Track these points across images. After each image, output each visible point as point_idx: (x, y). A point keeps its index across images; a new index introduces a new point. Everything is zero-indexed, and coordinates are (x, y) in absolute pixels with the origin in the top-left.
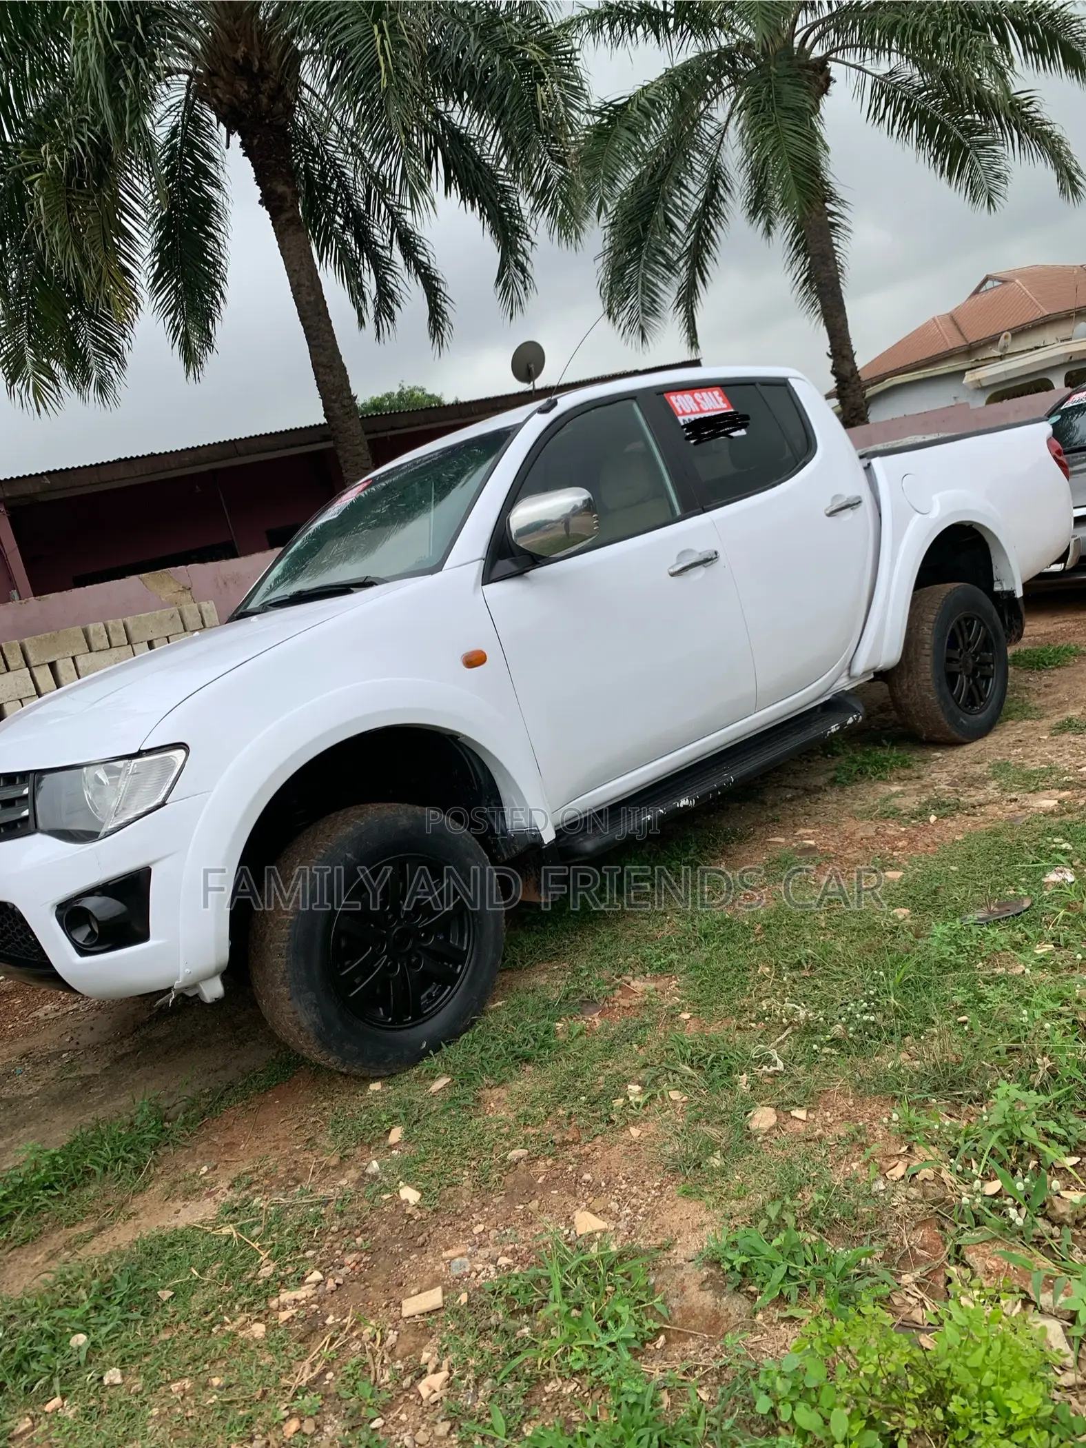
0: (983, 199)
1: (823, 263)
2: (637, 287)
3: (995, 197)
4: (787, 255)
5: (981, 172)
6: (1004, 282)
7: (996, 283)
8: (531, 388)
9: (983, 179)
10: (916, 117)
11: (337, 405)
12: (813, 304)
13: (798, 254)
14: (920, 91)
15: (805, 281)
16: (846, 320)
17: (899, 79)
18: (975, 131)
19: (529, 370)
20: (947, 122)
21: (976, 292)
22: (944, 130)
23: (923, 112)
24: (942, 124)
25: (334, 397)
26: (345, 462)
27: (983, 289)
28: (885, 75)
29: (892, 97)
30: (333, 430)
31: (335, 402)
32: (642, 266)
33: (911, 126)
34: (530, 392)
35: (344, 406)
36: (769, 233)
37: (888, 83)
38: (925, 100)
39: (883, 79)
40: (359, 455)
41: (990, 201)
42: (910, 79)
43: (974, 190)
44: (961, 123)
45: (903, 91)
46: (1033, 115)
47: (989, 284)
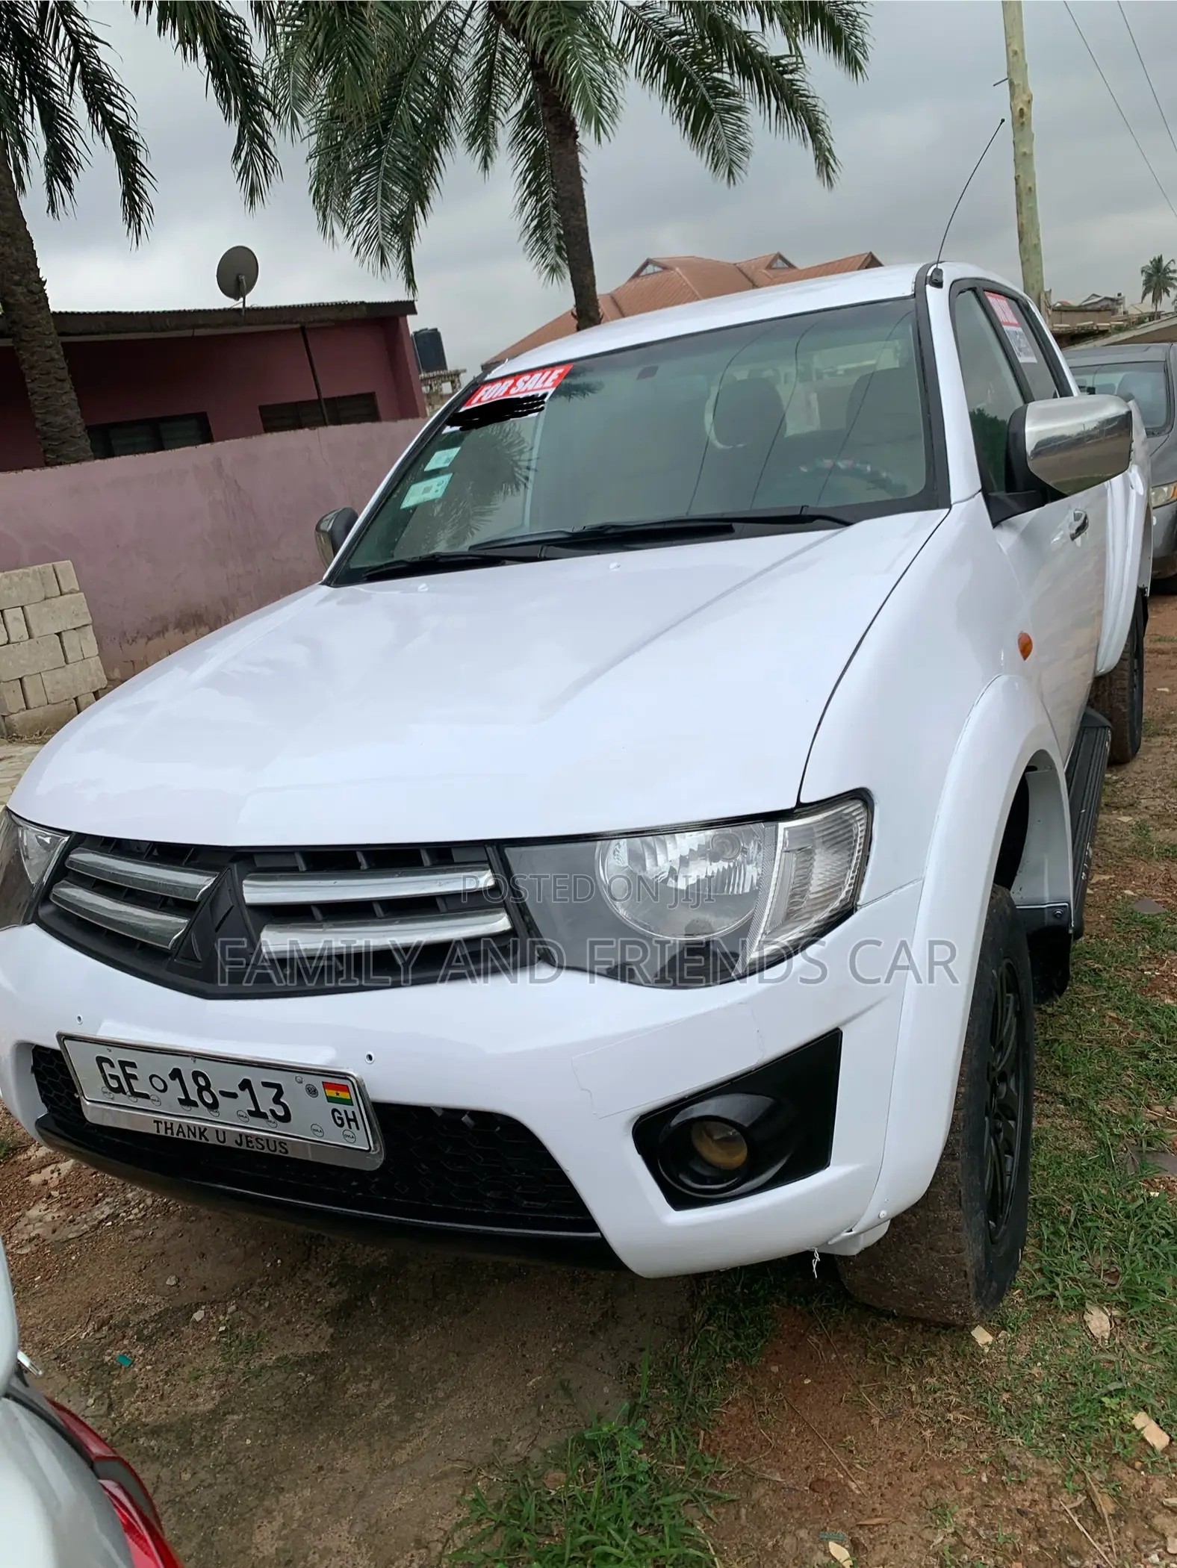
0: (723, 169)
1: (573, 209)
2: (376, 199)
3: (735, 169)
4: (519, 195)
5: (724, 139)
6: (665, 268)
7: (657, 269)
8: (241, 306)
9: (726, 148)
10: (664, 63)
11: (20, 290)
12: (543, 256)
13: (531, 194)
14: (672, 34)
15: (536, 228)
16: (593, 277)
17: (651, 16)
18: (722, 92)
19: (239, 282)
20: (694, 76)
21: (637, 275)
22: (691, 84)
23: (673, 59)
24: (689, 77)
25: (17, 278)
26: (32, 368)
27: (643, 273)
28: (638, 7)
29: (642, 34)
30: (14, 322)
31: (18, 284)
32: (381, 174)
33: (659, 70)
34: (238, 310)
35: (31, 292)
36: (486, 167)
37: (640, 17)
38: (674, 46)
39: (634, 12)
40: (52, 360)
41: (730, 172)
42: (662, 18)
43: (717, 158)
44: (708, 80)
45: (654, 31)
46: (799, 83)
47: (650, 269)
